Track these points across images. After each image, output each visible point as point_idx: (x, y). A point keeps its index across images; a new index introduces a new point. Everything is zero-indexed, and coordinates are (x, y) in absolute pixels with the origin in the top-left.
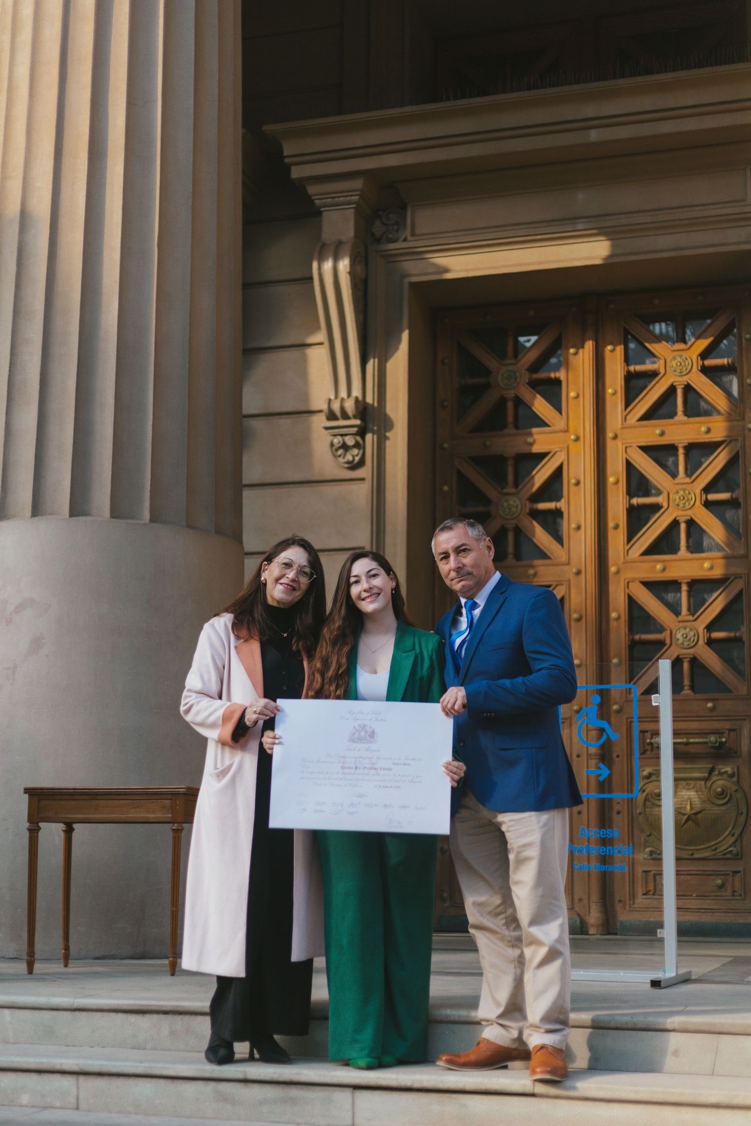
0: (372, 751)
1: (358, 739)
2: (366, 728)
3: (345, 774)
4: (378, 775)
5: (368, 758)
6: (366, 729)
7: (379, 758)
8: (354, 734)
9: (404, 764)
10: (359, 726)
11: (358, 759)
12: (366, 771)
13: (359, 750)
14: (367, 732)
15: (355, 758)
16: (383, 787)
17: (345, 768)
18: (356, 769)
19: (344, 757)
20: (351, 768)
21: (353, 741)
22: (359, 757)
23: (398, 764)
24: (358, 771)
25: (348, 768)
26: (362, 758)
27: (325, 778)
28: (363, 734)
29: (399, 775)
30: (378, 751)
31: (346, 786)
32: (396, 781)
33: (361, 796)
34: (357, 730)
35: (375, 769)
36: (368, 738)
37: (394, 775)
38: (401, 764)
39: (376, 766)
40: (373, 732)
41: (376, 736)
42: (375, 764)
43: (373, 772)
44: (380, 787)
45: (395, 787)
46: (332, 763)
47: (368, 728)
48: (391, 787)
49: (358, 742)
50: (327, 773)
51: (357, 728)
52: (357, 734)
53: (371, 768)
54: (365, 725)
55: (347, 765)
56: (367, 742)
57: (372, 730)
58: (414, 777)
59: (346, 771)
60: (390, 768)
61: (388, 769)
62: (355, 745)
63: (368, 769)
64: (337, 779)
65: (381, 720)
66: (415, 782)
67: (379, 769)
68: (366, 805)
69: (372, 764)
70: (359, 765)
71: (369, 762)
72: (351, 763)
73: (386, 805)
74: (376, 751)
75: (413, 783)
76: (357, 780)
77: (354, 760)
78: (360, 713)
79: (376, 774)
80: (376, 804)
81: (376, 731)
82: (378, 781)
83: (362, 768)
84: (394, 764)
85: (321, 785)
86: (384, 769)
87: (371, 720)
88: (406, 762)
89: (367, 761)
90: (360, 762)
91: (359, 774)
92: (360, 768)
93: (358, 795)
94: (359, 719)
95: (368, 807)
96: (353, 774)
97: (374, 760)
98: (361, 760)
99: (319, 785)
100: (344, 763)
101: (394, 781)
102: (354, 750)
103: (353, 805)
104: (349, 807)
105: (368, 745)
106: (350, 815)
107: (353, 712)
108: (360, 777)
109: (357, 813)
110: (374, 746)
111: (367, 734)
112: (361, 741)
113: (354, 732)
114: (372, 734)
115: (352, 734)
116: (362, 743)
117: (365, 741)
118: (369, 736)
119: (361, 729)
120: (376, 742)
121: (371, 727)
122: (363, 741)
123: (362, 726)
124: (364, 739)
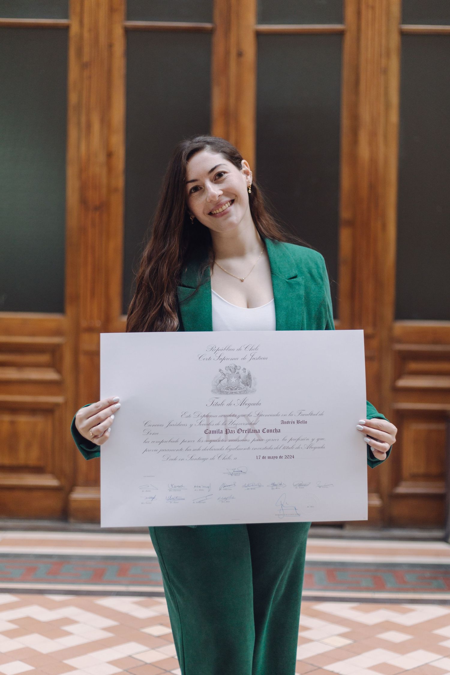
0: (249, 405)
2: (237, 371)
3: (211, 441)
4: (260, 440)
5: (244, 416)
6: (238, 373)
7: (259, 415)
8: (220, 381)
9: (298, 422)
11: (229, 418)
12: (242, 436)
13: (230, 404)
14: (240, 377)
15: (225, 416)
16: (269, 458)
17: (210, 432)
18: (226, 433)
19: (207, 416)
20: (219, 432)
21: (220, 392)
22: (230, 416)
23: (288, 422)
24: (230, 436)
25: (214, 432)
26: (233, 416)
27: (182, 449)
28: (233, 380)
29: (291, 439)
30: (257, 404)
31: (213, 459)
32: (288, 448)
33: (238, 473)
34: (225, 375)
35: (255, 431)
36: (242, 386)
38: (294, 423)
39: (256, 427)
40: (249, 376)
41: (253, 381)
42: (254, 424)
43: (252, 436)
44: (264, 458)
45: (287, 457)
46: (191, 425)
47: (241, 372)
48: (281, 457)
49: (227, 393)
50: (183, 441)
51: (225, 371)
52: (224, 382)
53: (249, 431)
54: (236, 366)
55: (212, 428)
56: (240, 393)
57: (247, 373)
58: (313, 440)
59: (212, 437)
60: (278, 429)
61: (275, 431)
62: (223, 398)
63: (244, 432)
64: (199, 450)
65: (260, 358)
66: (315, 448)
67: (261, 431)
68: (245, 486)
69: (251, 424)
70: (231, 427)
71: (246, 422)
72: (218, 424)
73: (274, 485)
74: (254, 404)
75: (313, 449)
76: (230, 450)
77: (223, 419)
78: (228, 349)
79: (257, 439)
80: (260, 484)
81: (253, 375)
82: (260, 449)
83: (236, 431)
84: (283, 422)
85: (175, 459)
86: (268, 431)
87: (244, 359)
88: (301, 419)
89: (242, 420)
90: (231, 423)
91: (232, 441)
92: (233, 431)
93: (232, 471)
94: (224, 359)
95: (248, 489)
96: (222, 441)
97: (252, 419)
98: (234, 419)
99: (172, 460)
100: (208, 425)
101: (284, 448)
102: (222, 404)
103: (225, 488)
104: (220, 490)
105: (242, 397)
106: (222, 502)
107: (217, 348)
108: (234, 445)
109: (233, 498)
110: (251, 398)
111: (240, 380)
112: (232, 391)
113: (220, 379)
114: (248, 381)
115: (218, 382)
116: (234, 393)
117: (238, 391)
118: (243, 383)
119: (230, 373)
120: (254, 391)
121: (245, 369)
122: (234, 391)
123: (231, 368)
124: (235, 388)
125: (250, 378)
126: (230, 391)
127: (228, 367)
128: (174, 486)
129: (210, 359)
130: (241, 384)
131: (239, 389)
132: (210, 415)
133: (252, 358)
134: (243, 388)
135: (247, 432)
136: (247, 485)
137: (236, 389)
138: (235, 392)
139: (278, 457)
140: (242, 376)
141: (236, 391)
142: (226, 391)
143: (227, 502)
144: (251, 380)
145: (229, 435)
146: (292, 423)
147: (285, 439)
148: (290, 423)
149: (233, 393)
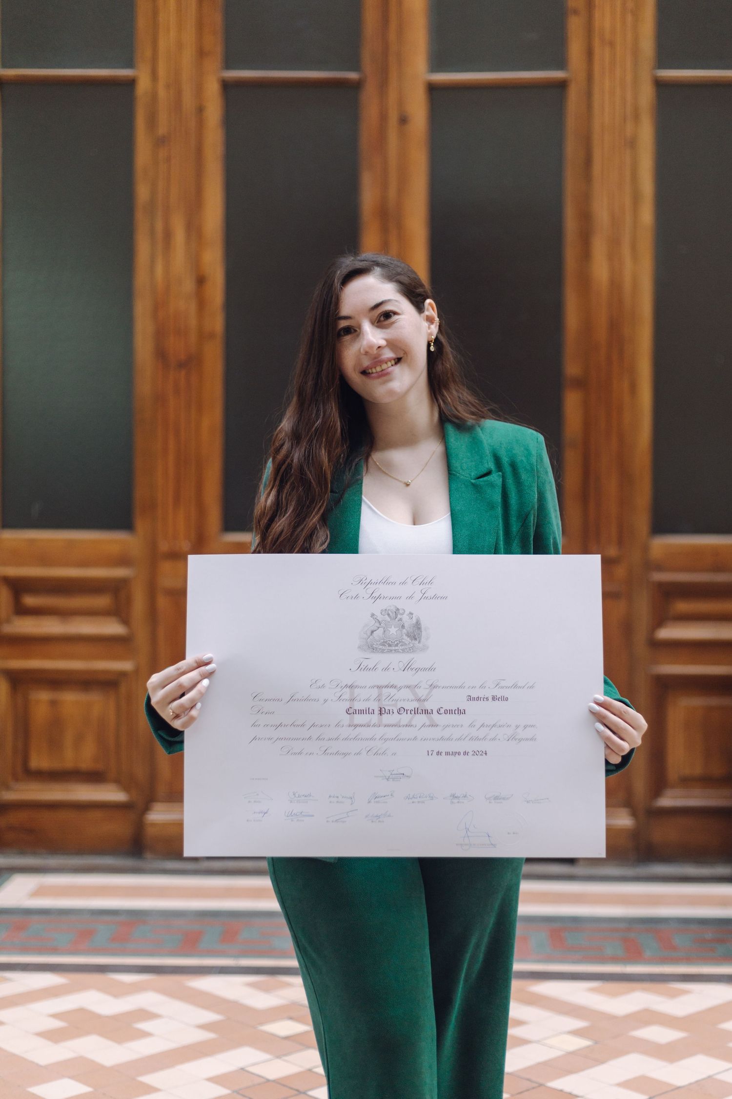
0: (417, 670)
1: (383, 644)
2: (399, 616)
3: (356, 726)
4: (434, 725)
5: (408, 687)
6: (401, 620)
7: (433, 686)
8: (372, 632)
9: (494, 698)
10: (385, 612)
11: (385, 691)
12: (405, 718)
13: (387, 669)
14: (403, 627)
15: (378, 687)
16: (447, 754)
17: (355, 712)
18: (381, 714)
19: (351, 687)
20: (368, 711)
21: (373, 649)
22: (387, 687)
23: (478, 699)
24: (386, 718)
25: (361, 712)
26: (393, 686)
27: (310, 738)
28: (393, 630)
29: (483, 725)
30: (430, 669)
31: (359, 754)
32: (477, 739)
33: (397, 776)
34: (380, 623)
35: (426, 712)
36: (407, 640)
37: (471, 725)
38: (487, 699)
39: (428, 706)
40: (418, 625)
41: (424, 633)
42: (424, 700)
43: (422, 719)
44: (439, 753)
45: (475, 753)
46: (325, 701)
47: (405, 618)
48: (466, 753)
49: (383, 651)
50: (313, 725)
51: (380, 617)
52: (379, 633)
53: (416, 711)
54: (398, 609)
55: (358, 706)
56: (403, 651)
57: (414, 621)
58: (517, 727)
59: (359, 719)
60: (461, 708)
61: (456, 712)
62: (375, 658)
63: (409, 712)
64: (337, 739)
65: (435, 597)
66: (520, 740)
67: (435, 712)
68: (408, 798)
69: (419, 700)
70: (387, 705)
71: (412, 697)
72: (368, 700)
73: (454, 796)
74: (425, 669)
75: (517, 741)
76: (386, 740)
77: (375, 693)
78: (386, 582)
79: (428, 723)
80: (432, 795)
81: (424, 624)
82: (433, 739)
83: (395, 711)
84: (470, 698)
85: (300, 753)
86: (446, 712)
87: (411, 597)
88: (499, 693)
89: (406, 694)
90: (389, 698)
91: (388, 726)
92: (391, 711)
93: (388, 774)
94: (379, 597)
95: (413, 802)
96: (374, 726)
97: (422, 693)
98: (392, 691)
99: (295, 754)
100: (352, 700)
101: (471, 739)
102: (374, 668)
103: (377, 799)
104: (369, 802)
105: (406, 658)
106: (372, 822)
107: (368, 581)
108: (392, 732)
109: (389, 816)
110: (420, 659)
111: (404, 630)
112: (390, 648)
113: (373, 629)
114: (416, 632)
115: (369, 633)
116: (393, 651)
117: (399, 648)
118: (408, 635)
119: (389, 620)
120: (425, 648)
121: (411, 614)
122: (394, 648)
123: (390, 613)
124: (396, 643)
125: (419, 629)
126: (387, 648)
127: (386, 610)
128: (297, 795)
129: (357, 597)
130: (405, 637)
131: (402, 646)
132: (355, 684)
133: (424, 597)
134: (407, 643)
135: (413, 712)
136: (411, 797)
137: (397, 645)
138: (395, 650)
139: (462, 754)
140: (406, 625)
141: (396, 648)
142: (380, 647)
143: (379, 821)
144: (421, 632)
145: (385, 716)
146: (485, 699)
147: (474, 724)
148: (482, 699)
149: (391, 650)
